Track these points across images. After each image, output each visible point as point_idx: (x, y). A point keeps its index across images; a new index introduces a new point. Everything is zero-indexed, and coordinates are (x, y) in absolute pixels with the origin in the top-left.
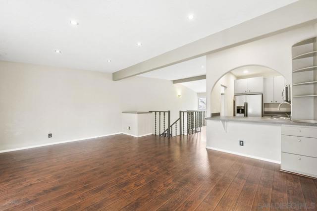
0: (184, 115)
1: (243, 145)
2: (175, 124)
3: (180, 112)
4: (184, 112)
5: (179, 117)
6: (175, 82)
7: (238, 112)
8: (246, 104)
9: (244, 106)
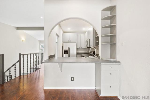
0: (23, 57)
1: (73, 80)
2: (14, 66)
3: (20, 55)
4: (23, 55)
5: (18, 60)
6: (18, 28)
7: (65, 53)
8: (69, 48)
9: (68, 49)
